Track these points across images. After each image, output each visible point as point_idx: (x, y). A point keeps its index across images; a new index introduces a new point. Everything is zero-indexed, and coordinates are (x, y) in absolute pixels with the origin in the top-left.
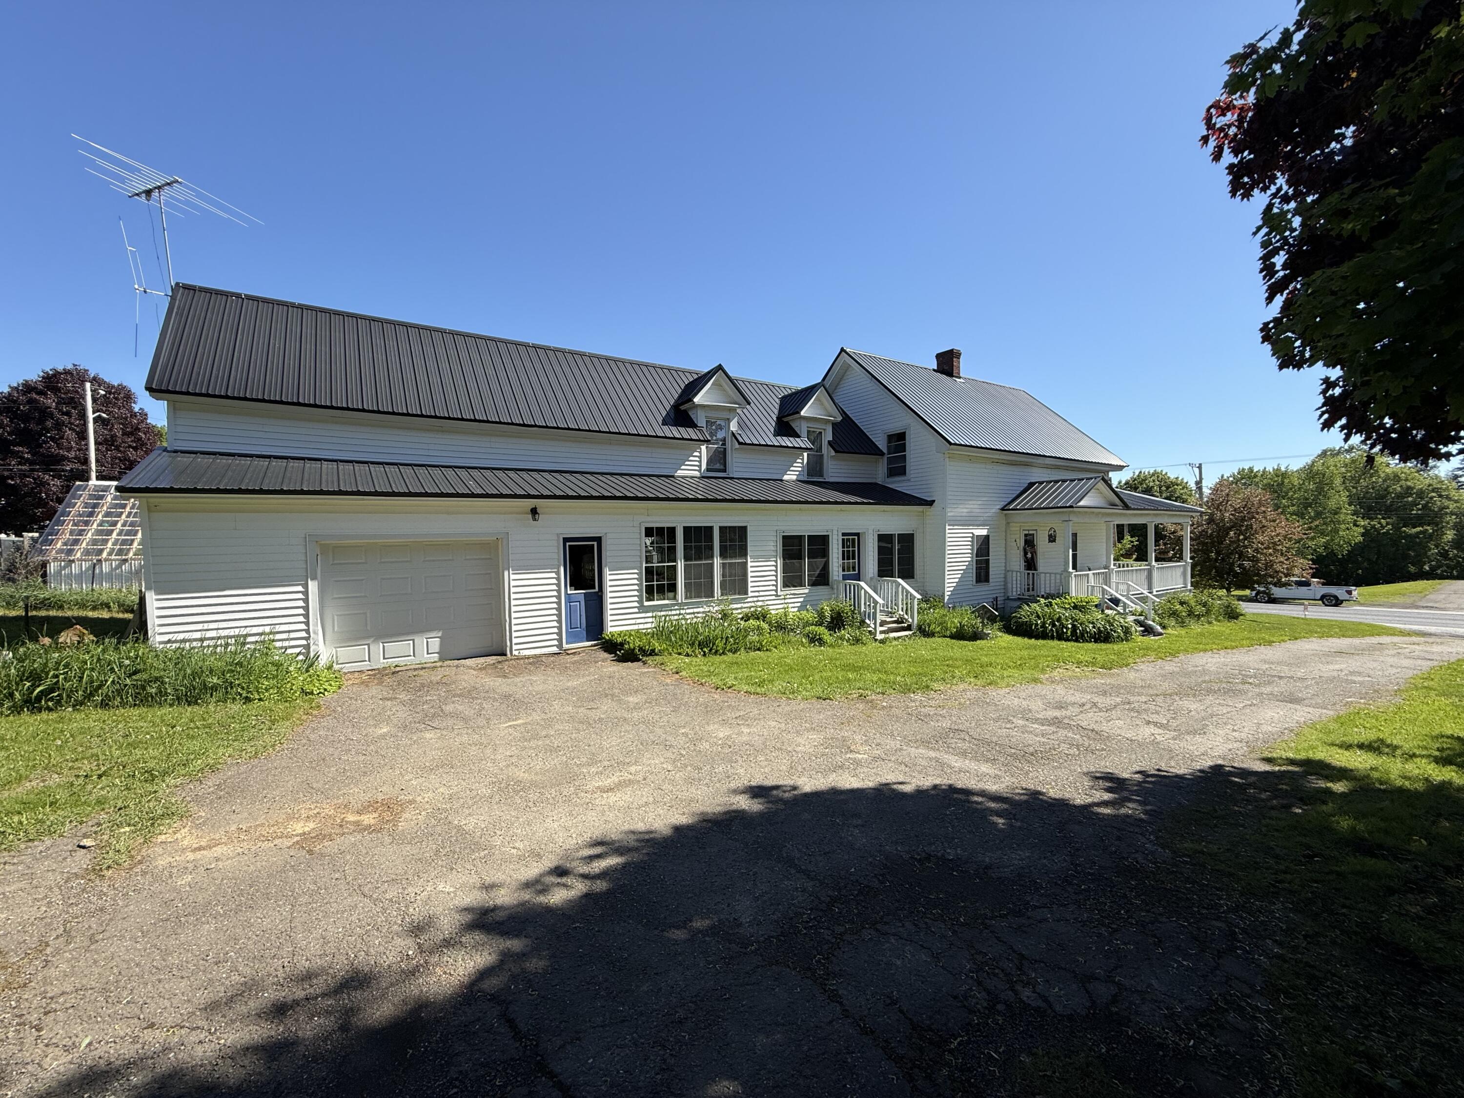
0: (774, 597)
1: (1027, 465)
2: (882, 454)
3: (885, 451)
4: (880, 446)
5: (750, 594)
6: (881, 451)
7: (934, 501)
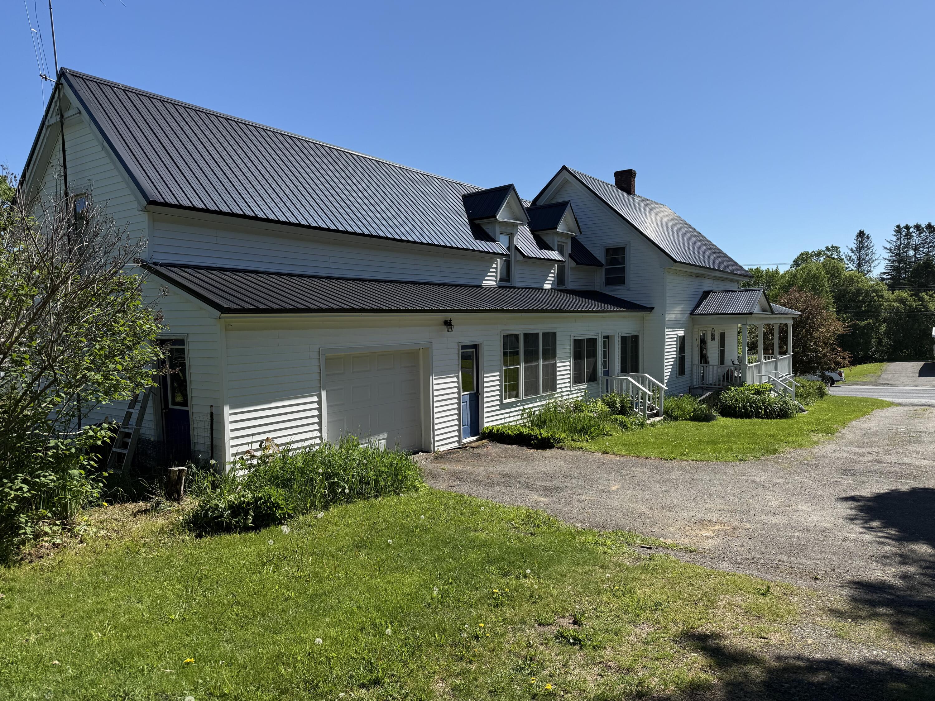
0: (569, 393)
1: (702, 276)
2: (600, 265)
3: (603, 261)
4: (598, 258)
5: (558, 391)
6: (600, 262)
7: (653, 308)
